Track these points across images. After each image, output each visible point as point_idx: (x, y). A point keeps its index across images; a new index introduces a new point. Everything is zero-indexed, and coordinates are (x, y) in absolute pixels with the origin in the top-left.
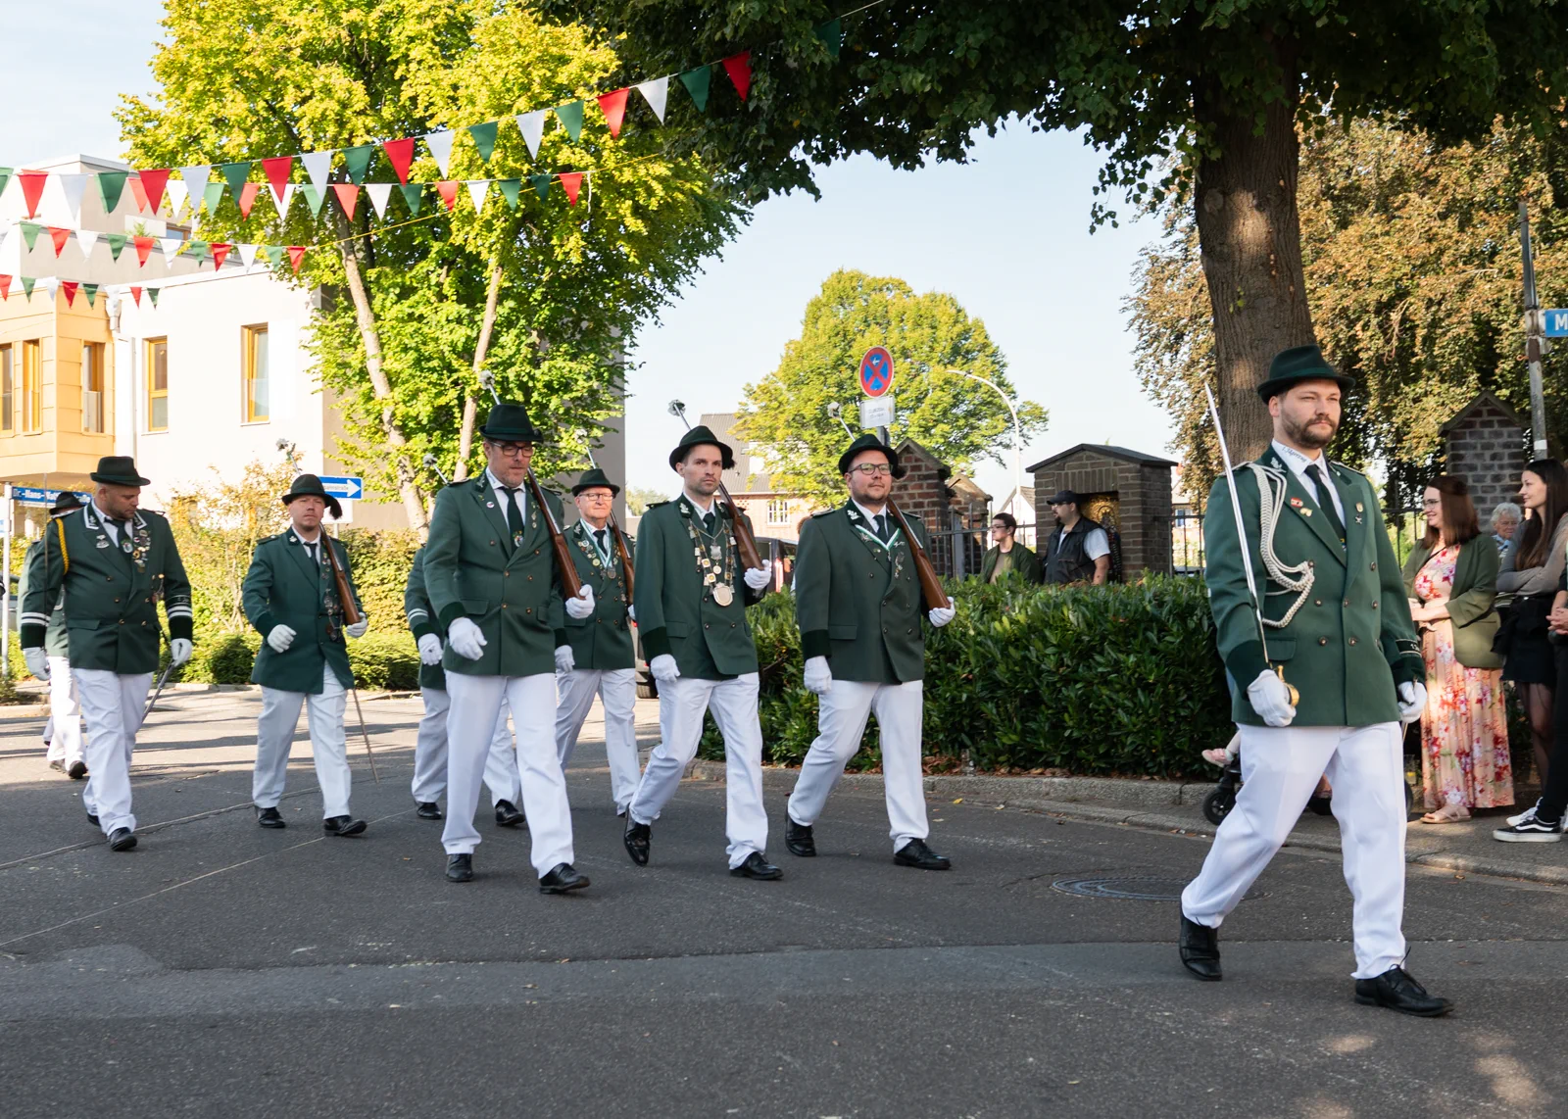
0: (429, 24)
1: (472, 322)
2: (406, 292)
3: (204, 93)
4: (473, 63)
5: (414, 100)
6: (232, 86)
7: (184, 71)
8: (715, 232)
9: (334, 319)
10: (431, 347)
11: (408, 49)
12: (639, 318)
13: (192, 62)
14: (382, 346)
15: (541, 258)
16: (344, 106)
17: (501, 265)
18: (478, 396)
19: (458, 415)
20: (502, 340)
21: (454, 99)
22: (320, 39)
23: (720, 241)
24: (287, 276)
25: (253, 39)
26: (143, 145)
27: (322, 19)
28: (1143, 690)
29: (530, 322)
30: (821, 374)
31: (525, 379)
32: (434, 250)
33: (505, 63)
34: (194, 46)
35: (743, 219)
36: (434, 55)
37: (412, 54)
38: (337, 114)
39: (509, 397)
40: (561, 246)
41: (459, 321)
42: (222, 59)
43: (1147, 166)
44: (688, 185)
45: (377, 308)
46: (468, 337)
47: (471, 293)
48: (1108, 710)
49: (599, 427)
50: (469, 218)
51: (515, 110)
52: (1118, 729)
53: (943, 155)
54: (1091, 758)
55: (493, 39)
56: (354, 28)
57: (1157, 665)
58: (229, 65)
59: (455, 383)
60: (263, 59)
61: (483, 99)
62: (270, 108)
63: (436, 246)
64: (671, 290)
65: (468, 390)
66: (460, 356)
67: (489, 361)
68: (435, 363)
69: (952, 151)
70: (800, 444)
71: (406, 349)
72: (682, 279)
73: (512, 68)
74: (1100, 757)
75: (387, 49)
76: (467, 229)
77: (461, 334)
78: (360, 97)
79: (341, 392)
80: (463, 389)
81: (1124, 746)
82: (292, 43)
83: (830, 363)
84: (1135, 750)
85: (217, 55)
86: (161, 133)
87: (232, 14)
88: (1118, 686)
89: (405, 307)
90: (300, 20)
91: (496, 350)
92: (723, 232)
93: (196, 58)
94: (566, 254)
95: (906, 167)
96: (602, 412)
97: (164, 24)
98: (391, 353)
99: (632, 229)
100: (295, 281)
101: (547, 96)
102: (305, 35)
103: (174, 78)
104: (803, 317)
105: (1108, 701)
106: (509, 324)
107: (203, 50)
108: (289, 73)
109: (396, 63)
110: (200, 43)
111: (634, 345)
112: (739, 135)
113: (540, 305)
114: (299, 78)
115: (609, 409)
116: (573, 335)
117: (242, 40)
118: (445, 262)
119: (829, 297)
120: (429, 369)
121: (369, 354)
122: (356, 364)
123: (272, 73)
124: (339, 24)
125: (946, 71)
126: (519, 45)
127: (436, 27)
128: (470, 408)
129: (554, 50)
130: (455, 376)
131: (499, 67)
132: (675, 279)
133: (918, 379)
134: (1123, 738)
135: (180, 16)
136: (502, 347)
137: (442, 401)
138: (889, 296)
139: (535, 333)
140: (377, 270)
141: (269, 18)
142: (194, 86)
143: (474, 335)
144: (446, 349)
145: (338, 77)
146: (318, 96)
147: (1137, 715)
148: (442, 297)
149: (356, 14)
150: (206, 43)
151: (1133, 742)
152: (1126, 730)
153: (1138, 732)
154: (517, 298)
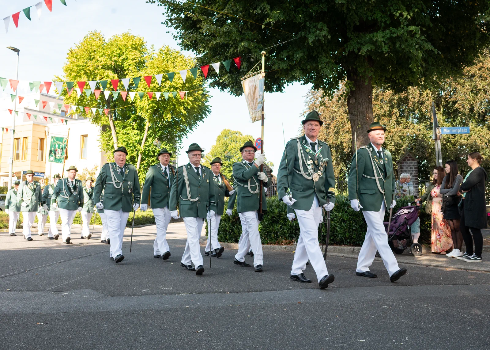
0: (134, 61)
1: (141, 135)
2: (124, 127)
3: (76, 76)
4: (145, 71)
6: (84, 74)
7: (71, 70)
8: (202, 115)
9: (106, 133)
10: (131, 141)
11: (129, 67)
12: (182, 136)
13: (74, 68)
14: (118, 140)
15: (159, 120)
17: (149, 121)
18: (142, 153)
19: (136, 158)
20: (148, 140)
22: (107, 64)
23: (203, 118)
24: (95, 123)
25: (90, 63)
27: (107, 59)
28: (343, 222)
29: (155, 136)
30: (220, 153)
31: (154, 150)
32: (133, 117)
33: (154, 71)
35: (209, 113)
36: (135, 69)
37: (129, 69)
38: (110, 82)
39: (150, 154)
40: (166, 117)
41: (138, 134)
42: (81, 68)
44: (198, 103)
45: (117, 131)
46: (140, 139)
47: (141, 128)
48: (334, 228)
49: (172, 162)
50: (142, 109)
51: (155, 83)
53: (277, 91)
55: (151, 65)
56: (115, 61)
57: (347, 216)
58: (83, 69)
59: (136, 150)
60: (92, 68)
63: (133, 116)
64: (191, 129)
65: (139, 152)
66: (138, 143)
67: (145, 145)
68: (131, 145)
69: (280, 89)
71: (124, 141)
72: (193, 127)
73: (155, 72)
75: (123, 67)
76: (142, 111)
77: (138, 138)
79: (107, 152)
80: (138, 152)
81: (338, 237)
82: (99, 64)
83: (223, 151)
84: (341, 238)
85: (80, 66)
87: (85, 57)
88: (336, 222)
89: (124, 131)
90: (102, 59)
91: (147, 142)
92: (204, 116)
93: (75, 67)
94: (167, 119)
95: (270, 92)
96: (173, 158)
97: (67, 58)
98: (120, 142)
99: (184, 113)
100: (97, 124)
102: (103, 63)
103: (68, 72)
104: (216, 140)
105: (334, 225)
106: (150, 136)
107: (77, 65)
108: (98, 72)
109: (125, 70)
110: (76, 63)
111: (181, 142)
113: (158, 132)
114: (101, 73)
115: (174, 158)
116: (166, 140)
117: (87, 63)
118: (135, 120)
120: (130, 146)
121: (114, 142)
122: (111, 144)
123: (94, 71)
124: (112, 60)
125: (290, 64)
126: (157, 67)
127: (136, 63)
128: (140, 157)
129: (166, 69)
130: (136, 148)
131: (152, 72)
132: (192, 127)
134: (338, 235)
135: (71, 56)
136: (148, 142)
137: (133, 155)
138: (237, 135)
139: (157, 139)
140: (117, 121)
141: (94, 58)
142: (74, 74)
143: (141, 138)
144: (134, 141)
145: (111, 73)
146: (105, 77)
147: (342, 229)
148: (134, 129)
149: (116, 58)
150: (77, 63)
151: (341, 236)
152: (339, 233)
153: (342, 233)
154: (153, 130)
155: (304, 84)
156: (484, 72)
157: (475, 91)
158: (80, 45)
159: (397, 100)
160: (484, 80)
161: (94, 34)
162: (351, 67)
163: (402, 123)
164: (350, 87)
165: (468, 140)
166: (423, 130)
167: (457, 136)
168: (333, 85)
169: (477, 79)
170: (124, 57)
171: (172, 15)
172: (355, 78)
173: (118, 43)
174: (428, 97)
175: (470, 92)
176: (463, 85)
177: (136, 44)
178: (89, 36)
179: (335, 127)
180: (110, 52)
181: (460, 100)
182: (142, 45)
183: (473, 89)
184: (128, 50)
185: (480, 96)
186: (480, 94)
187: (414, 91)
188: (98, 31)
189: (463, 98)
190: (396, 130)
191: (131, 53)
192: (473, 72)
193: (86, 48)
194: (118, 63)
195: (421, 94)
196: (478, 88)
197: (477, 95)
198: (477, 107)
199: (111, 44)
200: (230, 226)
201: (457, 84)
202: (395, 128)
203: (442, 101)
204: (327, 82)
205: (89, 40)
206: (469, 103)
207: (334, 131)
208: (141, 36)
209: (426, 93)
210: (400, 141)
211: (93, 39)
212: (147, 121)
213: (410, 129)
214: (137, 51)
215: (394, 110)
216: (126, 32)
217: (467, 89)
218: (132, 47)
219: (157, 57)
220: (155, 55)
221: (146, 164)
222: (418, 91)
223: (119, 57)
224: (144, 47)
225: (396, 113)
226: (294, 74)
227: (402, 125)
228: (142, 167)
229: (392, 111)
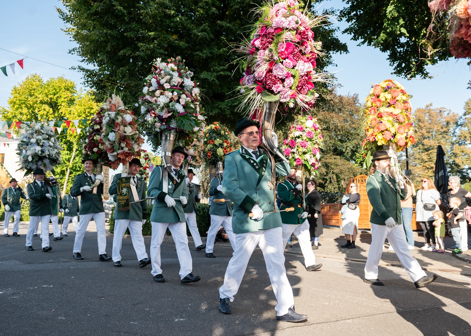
1: (70, 155)
3: (19, 107)
4: (74, 107)
5: (62, 113)
6: (25, 107)
7: (15, 103)
11: (62, 103)
13: (17, 101)
16: (48, 113)
17: (77, 145)
18: (70, 168)
19: (66, 172)
20: (76, 158)
21: (70, 113)
22: (44, 100)
25: (30, 98)
26: (4, 116)
27: (45, 96)
33: (81, 108)
34: (18, 99)
36: (67, 105)
38: (46, 114)
41: (67, 154)
42: (23, 102)
46: (69, 157)
47: (70, 149)
50: (71, 135)
55: (79, 103)
56: (51, 99)
58: (24, 103)
60: (32, 102)
61: (76, 114)
62: (32, 112)
63: (64, 140)
66: (67, 161)
67: (73, 162)
68: (62, 162)
75: (57, 103)
76: (71, 137)
77: (67, 157)
78: (51, 111)
80: (67, 167)
82: (38, 100)
85: (22, 101)
86: (8, 114)
87: (26, 93)
90: (40, 96)
91: (74, 160)
97: (11, 94)
101: (89, 115)
102: (41, 99)
103: (12, 104)
106: (77, 155)
108: (37, 106)
109: (59, 106)
114: (39, 107)
117: (28, 99)
118: (65, 143)
123: (33, 105)
124: (48, 98)
127: (68, 100)
128: (69, 171)
129: (91, 107)
135: (15, 93)
136: (76, 160)
137: (63, 169)
142: (16, 106)
144: (64, 159)
145: (47, 107)
146: (43, 110)
148: (64, 150)
149: (52, 96)
150: (20, 98)
154: (80, 151)
158: (23, 84)
161: (34, 76)
170: (58, 95)
171: (88, 79)
173: (54, 84)
177: (68, 86)
178: (30, 77)
180: (47, 91)
182: (73, 87)
184: (61, 90)
188: (38, 74)
191: (63, 93)
193: (28, 87)
194: (53, 100)
199: (48, 85)
205: (30, 81)
208: (72, 81)
211: (33, 80)
212: (75, 144)
214: (68, 92)
216: (61, 76)
218: (65, 88)
219: (84, 97)
220: (83, 96)
221: (74, 177)
223: (55, 95)
224: (75, 88)
228: (70, 178)
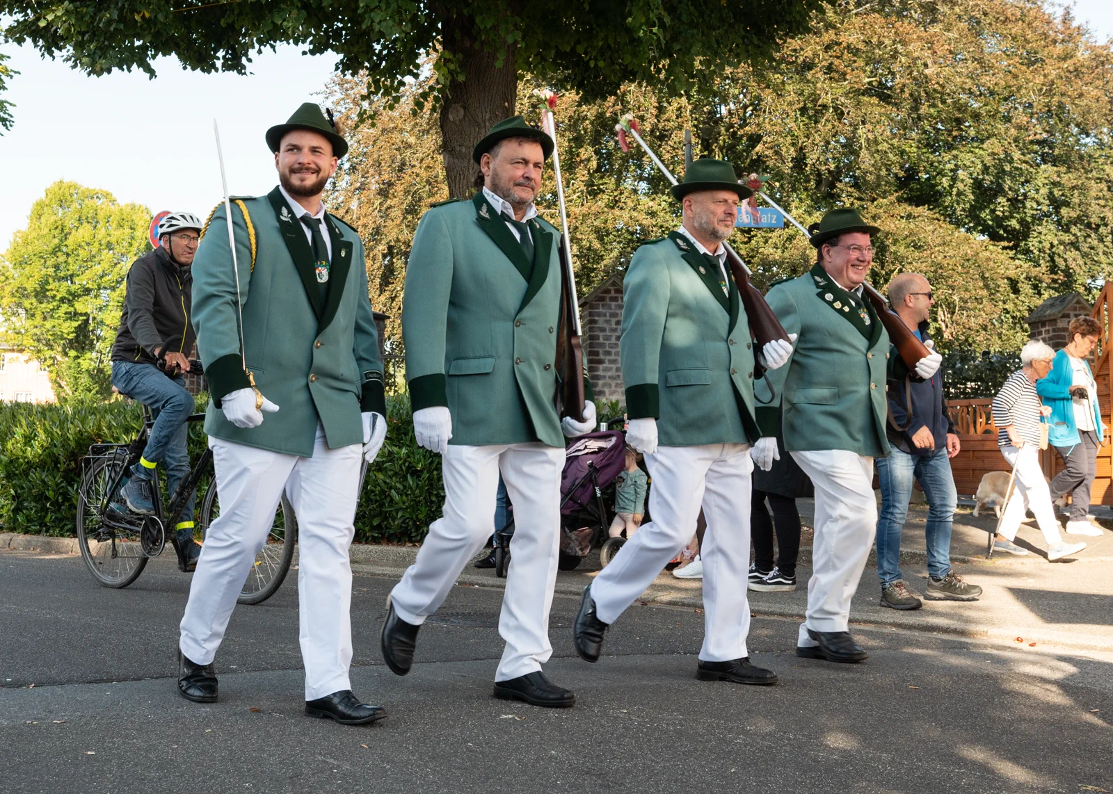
28: (412, 475)
43: (402, 84)
48: (383, 491)
52: (390, 506)
53: (226, 67)
54: (367, 529)
57: (424, 456)
69: (235, 64)
70: (20, 311)
74: (373, 528)
81: (394, 519)
84: (403, 522)
88: (390, 473)
95: (203, 70)
105: (383, 485)
112: (93, 18)
119: (51, 200)
133: (119, 266)
134: (394, 513)
138: (99, 203)
147: (407, 495)
151: (402, 517)
152: (397, 507)
153: (407, 508)
155: (313, 52)
156: (838, 57)
157: (812, 111)
159: (592, 123)
160: (837, 81)
162: (455, 10)
163: (604, 192)
164: (450, 72)
165: (785, 248)
166: (662, 214)
167: (756, 236)
168: (402, 61)
169: (819, 75)
172: (468, 44)
174: (680, 120)
175: (798, 113)
176: (779, 92)
179: (407, 192)
181: (769, 134)
183: (805, 104)
185: (825, 125)
186: (824, 120)
187: (642, 99)
189: (777, 128)
190: (585, 210)
192: (810, 54)
195: (661, 109)
196: (820, 102)
197: (816, 122)
198: (815, 157)
200: (57, 485)
201: (763, 86)
202: (583, 205)
203: (719, 133)
204: (385, 52)
206: (793, 144)
207: (404, 206)
209: (675, 105)
210: (596, 245)
213: (627, 211)
215: (582, 150)
217: (790, 104)
222: (654, 100)
225: (588, 160)
226: (279, 23)
227: (605, 196)
229: (578, 155)
